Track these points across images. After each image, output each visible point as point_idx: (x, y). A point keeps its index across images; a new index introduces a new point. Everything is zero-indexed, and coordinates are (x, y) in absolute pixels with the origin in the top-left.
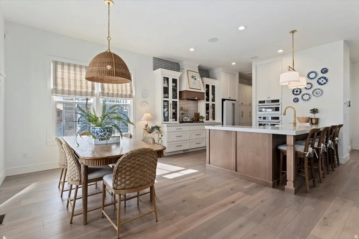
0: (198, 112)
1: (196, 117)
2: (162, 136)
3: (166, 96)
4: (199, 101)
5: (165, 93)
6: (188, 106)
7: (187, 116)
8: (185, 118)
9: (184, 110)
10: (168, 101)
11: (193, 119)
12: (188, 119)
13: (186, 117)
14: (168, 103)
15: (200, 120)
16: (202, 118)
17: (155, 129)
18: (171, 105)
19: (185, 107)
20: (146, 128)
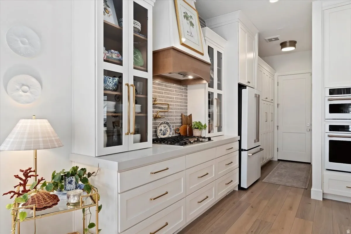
0: (187, 112)
1: (184, 126)
2: (100, 208)
3: (114, 56)
4: (189, 87)
5: (108, 46)
6: (168, 97)
7: (167, 123)
8: (161, 130)
9: (159, 108)
10: (120, 76)
11: (179, 130)
12: (169, 130)
13: (165, 125)
14: (120, 83)
15: (196, 133)
16: (200, 126)
17: (70, 183)
18: (132, 89)
19: (161, 100)
20: (24, 185)
